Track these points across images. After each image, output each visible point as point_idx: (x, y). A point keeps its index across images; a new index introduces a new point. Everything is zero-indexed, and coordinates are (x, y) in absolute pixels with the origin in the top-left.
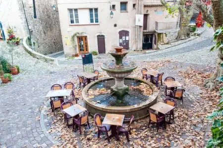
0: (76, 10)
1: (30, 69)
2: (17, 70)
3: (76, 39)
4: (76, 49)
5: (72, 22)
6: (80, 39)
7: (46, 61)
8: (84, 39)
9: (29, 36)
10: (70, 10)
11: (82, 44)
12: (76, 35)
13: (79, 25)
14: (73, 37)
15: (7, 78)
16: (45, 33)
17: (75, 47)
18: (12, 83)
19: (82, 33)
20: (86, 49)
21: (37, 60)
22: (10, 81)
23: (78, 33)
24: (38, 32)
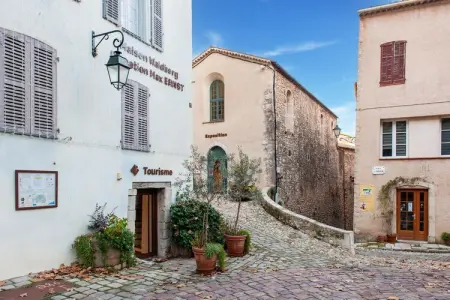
0: (402, 124)
1: (276, 247)
2: (241, 244)
3: (393, 195)
4: (389, 222)
5: (387, 152)
6: (406, 195)
7: (319, 234)
8: (417, 196)
9: (274, 186)
10: (386, 124)
11: (410, 209)
12: (394, 183)
13: (409, 159)
14: (386, 190)
15: (214, 258)
16: (301, 190)
17: (387, 217)
18: (222, 278)
19: (413, 180)
20: (422, 225)
21: (292, 230)
22: (219, 270)
23: (403, 180)
24: (290, 183)
